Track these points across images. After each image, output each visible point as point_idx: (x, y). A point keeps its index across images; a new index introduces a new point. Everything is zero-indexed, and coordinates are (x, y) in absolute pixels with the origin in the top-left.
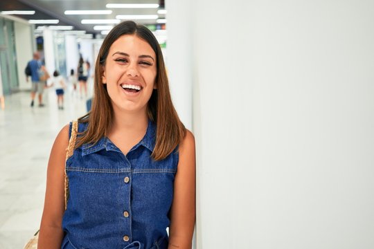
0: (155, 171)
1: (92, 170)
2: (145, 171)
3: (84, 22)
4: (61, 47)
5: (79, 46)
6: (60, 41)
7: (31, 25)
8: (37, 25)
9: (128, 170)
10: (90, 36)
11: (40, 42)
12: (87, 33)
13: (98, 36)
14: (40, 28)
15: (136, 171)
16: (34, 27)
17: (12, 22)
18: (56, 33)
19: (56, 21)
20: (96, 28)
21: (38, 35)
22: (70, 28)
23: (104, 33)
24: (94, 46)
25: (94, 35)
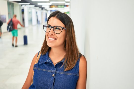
0: (66, 73)
1: (41, 70)
2: (62, 73)
3: (39, 4)
4: (30, 13)
5: (37, 13)
6: (30, 11)
7: (20, 5)
8: (22, 5)
9: (54, 71)
10: (41, 9)
11: (23, 11)
12: (40, 8)
13: (43, 9)
15: (58, 72)
17: (13, 4)
18: (29, 8)
19: (29, 4)
20: (43, 6)
21: (22, 9)
22: (34, 6)
23: (45, 8)
24: (42, 13)
25: (42, 9)
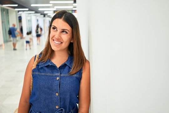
1: (43, 74)
2: (66, 75)
3: (40, 9)
4: (30, 21)
5: (38, 20)
6: (29, 18)
7: (16, 11)
8: (19, 11)
10: (43, 16)
11: (20, 19)
12: (41, 14)
14: (20, 13)
15: (62, 75)
16: (17, 12)
17: (8, 10)
18: (27, 15)
19: (27, 9)
20: (45, 12)
21: (19, 16)
22: (34, 12)
23: (48, 14)
24: (44, 20)
25: (45, 15)
